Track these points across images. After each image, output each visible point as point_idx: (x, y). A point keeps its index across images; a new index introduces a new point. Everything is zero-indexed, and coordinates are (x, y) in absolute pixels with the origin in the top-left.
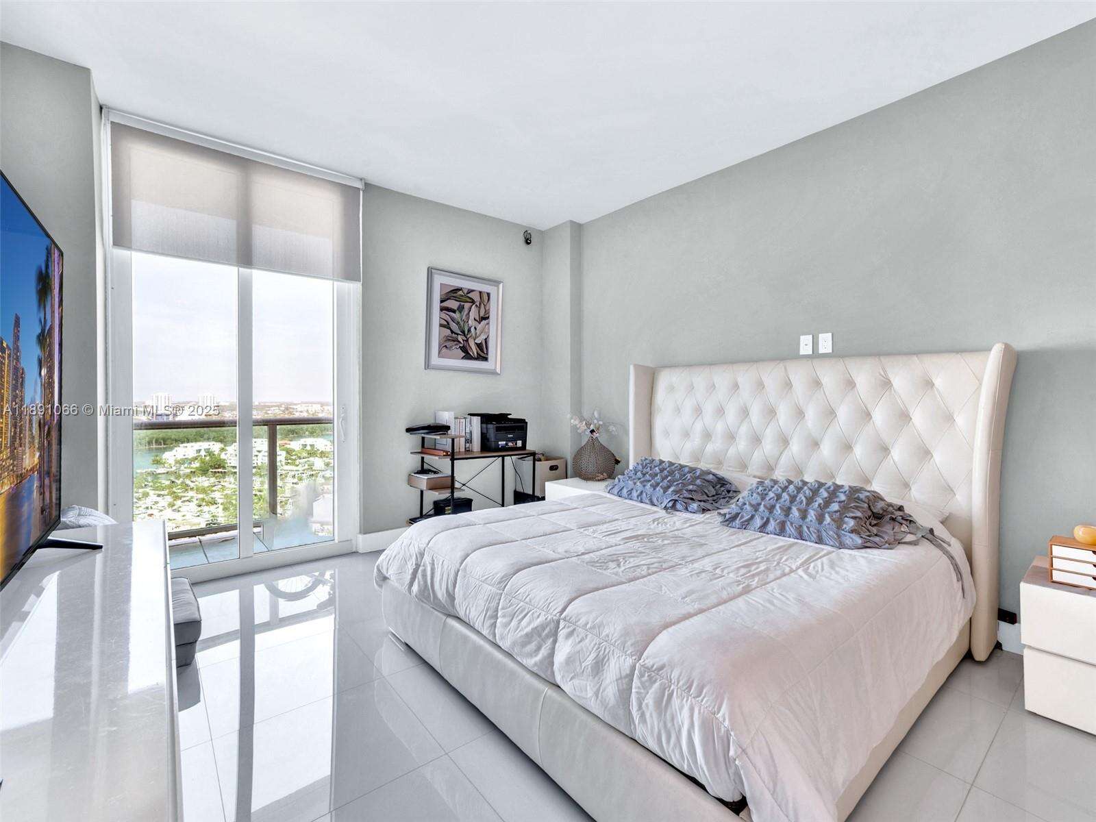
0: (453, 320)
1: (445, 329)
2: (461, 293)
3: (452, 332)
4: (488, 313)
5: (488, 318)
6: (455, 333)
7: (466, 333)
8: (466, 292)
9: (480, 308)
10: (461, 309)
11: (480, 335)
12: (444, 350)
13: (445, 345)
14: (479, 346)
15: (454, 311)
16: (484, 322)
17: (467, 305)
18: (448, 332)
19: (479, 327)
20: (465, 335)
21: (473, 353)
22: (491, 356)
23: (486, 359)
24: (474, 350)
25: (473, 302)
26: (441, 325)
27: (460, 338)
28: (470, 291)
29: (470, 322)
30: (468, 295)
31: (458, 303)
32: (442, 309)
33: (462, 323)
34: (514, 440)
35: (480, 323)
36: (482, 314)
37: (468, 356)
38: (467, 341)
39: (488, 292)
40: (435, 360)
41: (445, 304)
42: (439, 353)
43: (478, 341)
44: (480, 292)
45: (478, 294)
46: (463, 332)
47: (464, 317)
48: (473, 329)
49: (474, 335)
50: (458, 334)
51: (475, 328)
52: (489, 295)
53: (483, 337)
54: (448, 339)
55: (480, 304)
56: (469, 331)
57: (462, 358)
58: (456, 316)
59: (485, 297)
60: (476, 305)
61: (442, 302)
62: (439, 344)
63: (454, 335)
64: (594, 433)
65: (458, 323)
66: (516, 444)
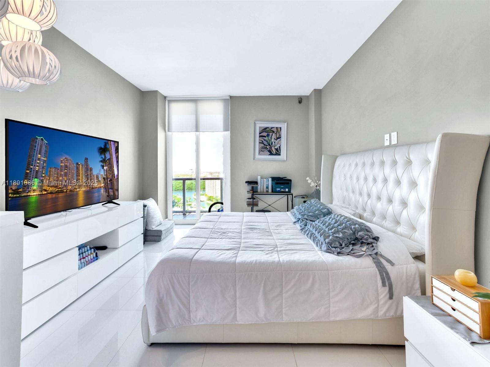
0: (265, 140)
1: (262, 144)
2: (268, 129)
3: (264, 145)
4: (281, 135)
5: (281, 137)
6: (266, 145)
7: (271, 145)
8: (270, 128)
9: (277, 134)
10: (268, 135)
11: (277, 145)
12: (261, 152)
13: (261, 150)
14: (277, 149)
15: (265, 137)
16: (278, 140)
17: (271, 134)
18: (263, 145)
19: (276, 142)
20: (270, 146)
21: (274, 153)
22: (282, 153)
23: (280, 155)
24: (274, 151)
25: (273, 132)
26: (260, 143)
27: (268, 147)
28: (272, 128)
29: (272, 140)
30: (272, 129)
31: (267, 133)
32: (260, 137)
33: (269, 141)
34: (285, 188)
35: (277, 140)
36: (278, 136)
37: (271, 154)
38: (271, 148)
39: (280, 127)
40: (257, 156)
41: (261, 134)
42: (259, 153)
43: (276, 147)
44: (277, 128)
45: (276, 128)
46: (269, 145)
47: (269, 139)
48: (273, 143)
49: (274, 145)
50: (267, 146)
51: (275, 142)
52: (281, 128)
53: (278, 146)
54: (262, 148)
55: (277, 132)
56: (272, 144)
57: (269, 155)
58: (266, 138)
59: (279, 129)
60: (275, 133)
61: (260, 134)
62: (259, 149)
63: (265, 146)
64: (317, 187)
65: (267, 141)
66: (285, 190)
